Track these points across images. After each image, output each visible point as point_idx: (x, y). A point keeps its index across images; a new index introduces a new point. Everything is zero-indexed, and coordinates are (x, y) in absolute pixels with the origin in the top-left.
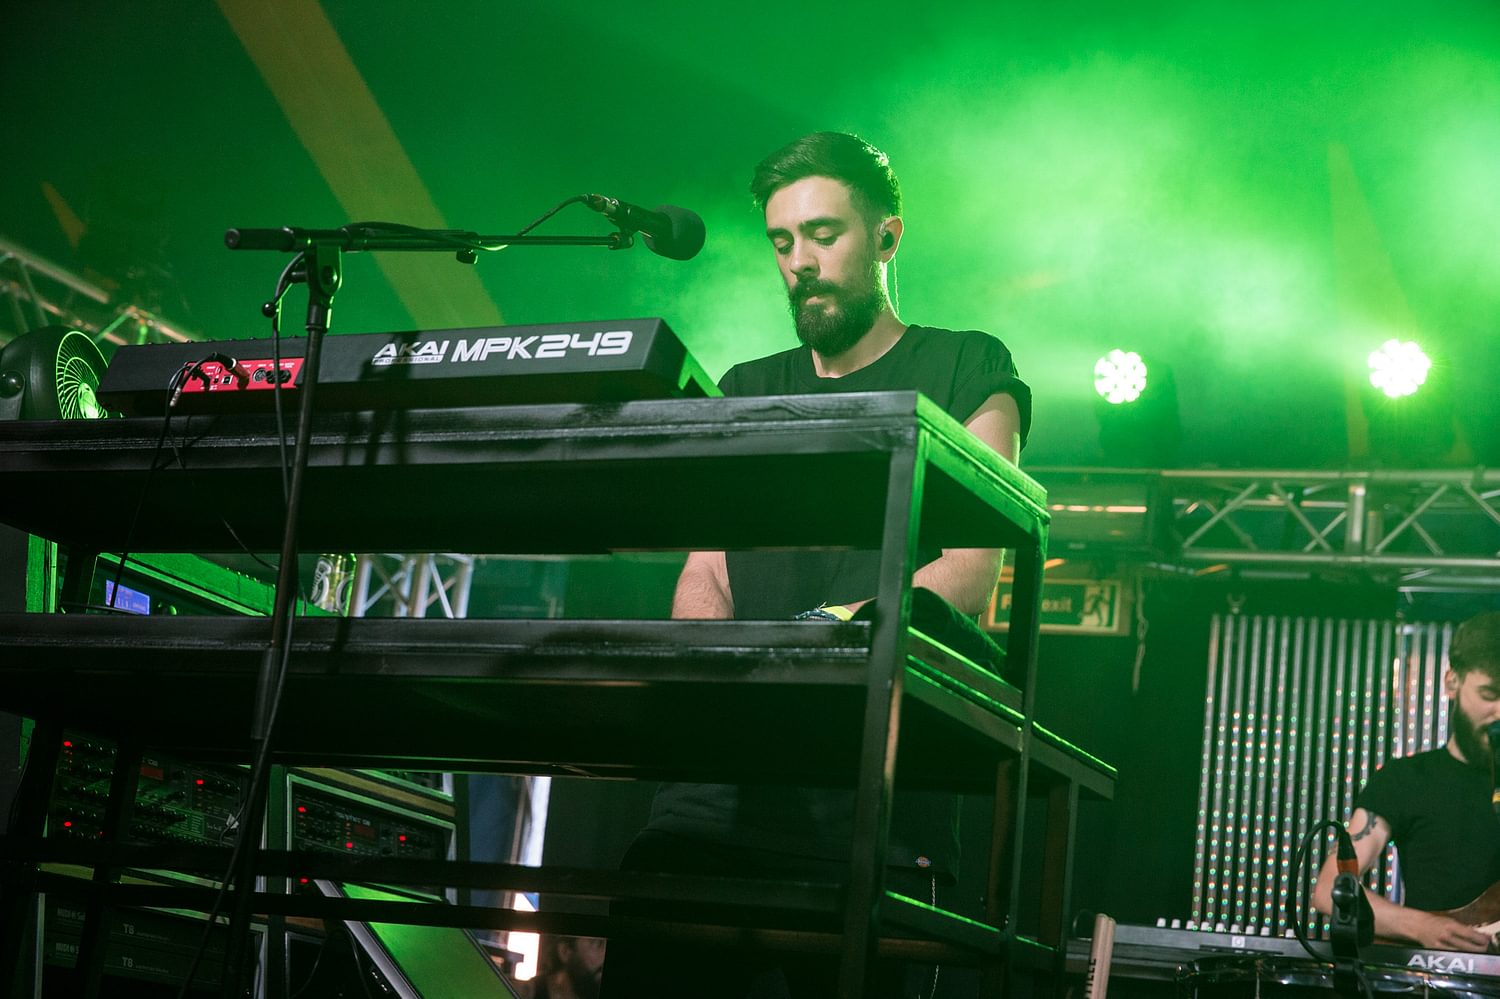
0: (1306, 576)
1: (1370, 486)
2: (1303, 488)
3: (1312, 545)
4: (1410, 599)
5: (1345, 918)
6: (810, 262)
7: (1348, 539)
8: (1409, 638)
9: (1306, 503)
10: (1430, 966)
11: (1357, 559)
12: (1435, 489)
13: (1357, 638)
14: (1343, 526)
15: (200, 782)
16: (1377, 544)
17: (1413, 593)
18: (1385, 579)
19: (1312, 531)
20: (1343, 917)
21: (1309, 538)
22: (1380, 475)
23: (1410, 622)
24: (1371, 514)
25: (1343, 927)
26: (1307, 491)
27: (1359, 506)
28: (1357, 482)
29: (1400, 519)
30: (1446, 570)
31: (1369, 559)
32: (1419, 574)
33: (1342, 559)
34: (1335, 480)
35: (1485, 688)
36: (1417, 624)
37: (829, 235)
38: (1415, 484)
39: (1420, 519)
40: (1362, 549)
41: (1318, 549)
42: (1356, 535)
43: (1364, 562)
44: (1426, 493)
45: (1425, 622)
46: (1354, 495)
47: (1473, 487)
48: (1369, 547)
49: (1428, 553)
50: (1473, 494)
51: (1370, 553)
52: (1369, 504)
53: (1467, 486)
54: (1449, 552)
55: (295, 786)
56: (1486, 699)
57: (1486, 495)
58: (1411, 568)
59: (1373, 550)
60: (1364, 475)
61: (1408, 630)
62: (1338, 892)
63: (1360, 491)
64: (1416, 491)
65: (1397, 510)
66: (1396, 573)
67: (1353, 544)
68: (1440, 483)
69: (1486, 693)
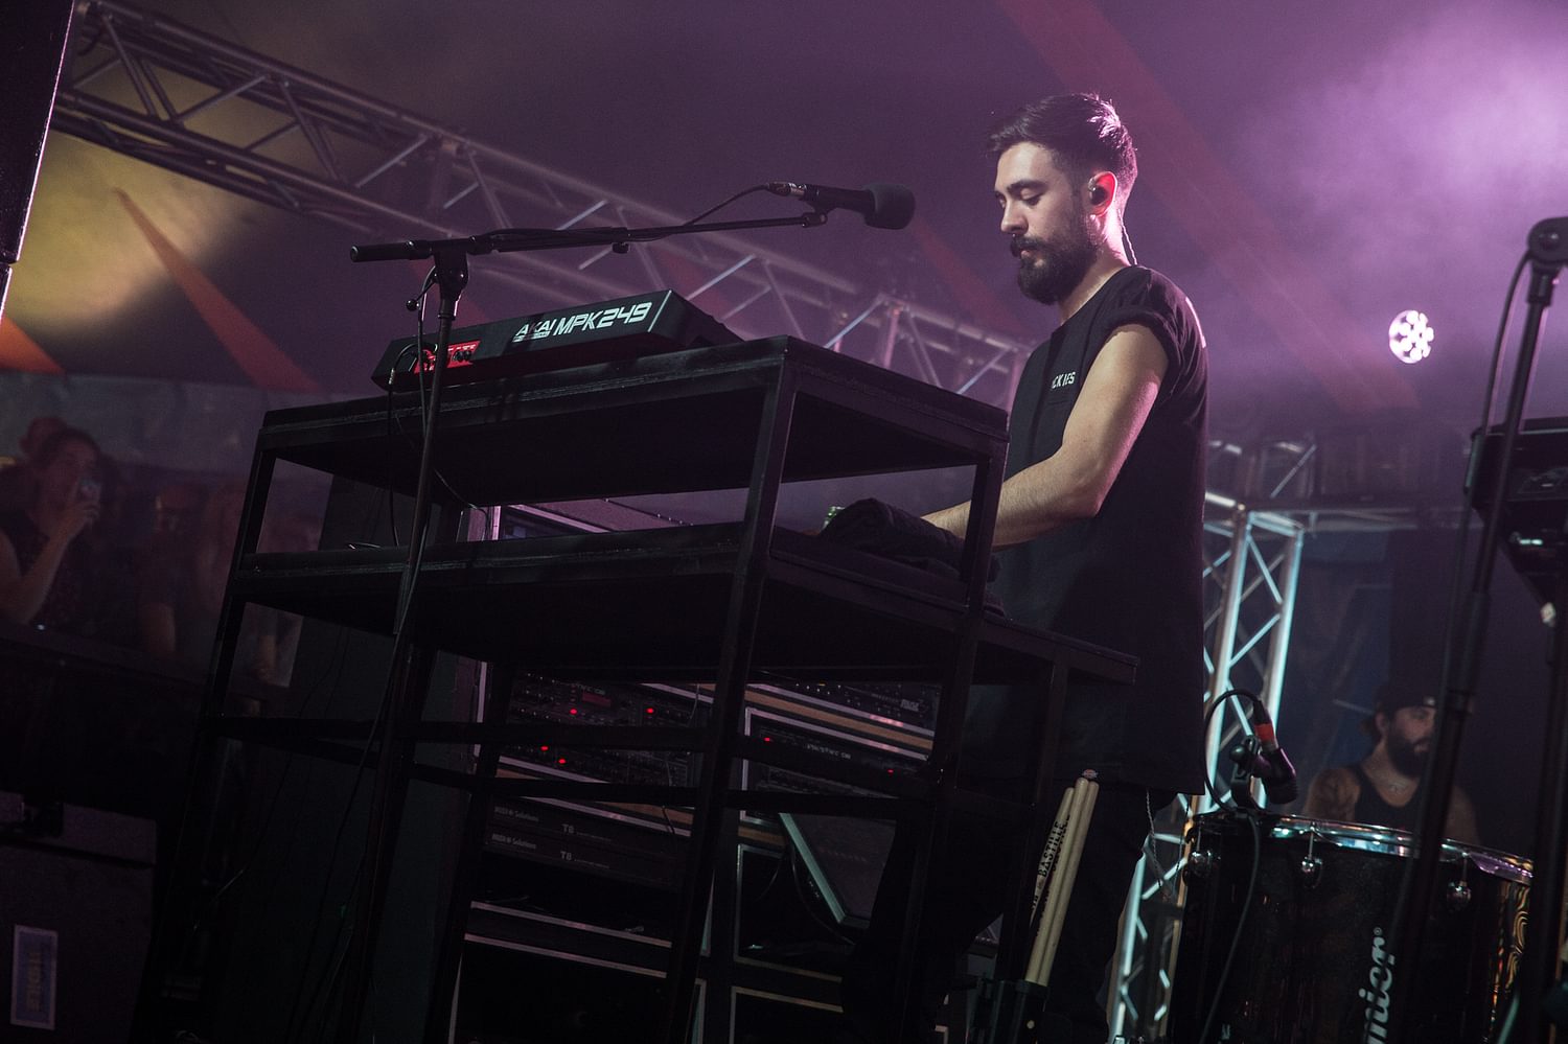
6: (1017, 222)
15: (650, 711)
37: (1033, 196)
55: (754, 718)
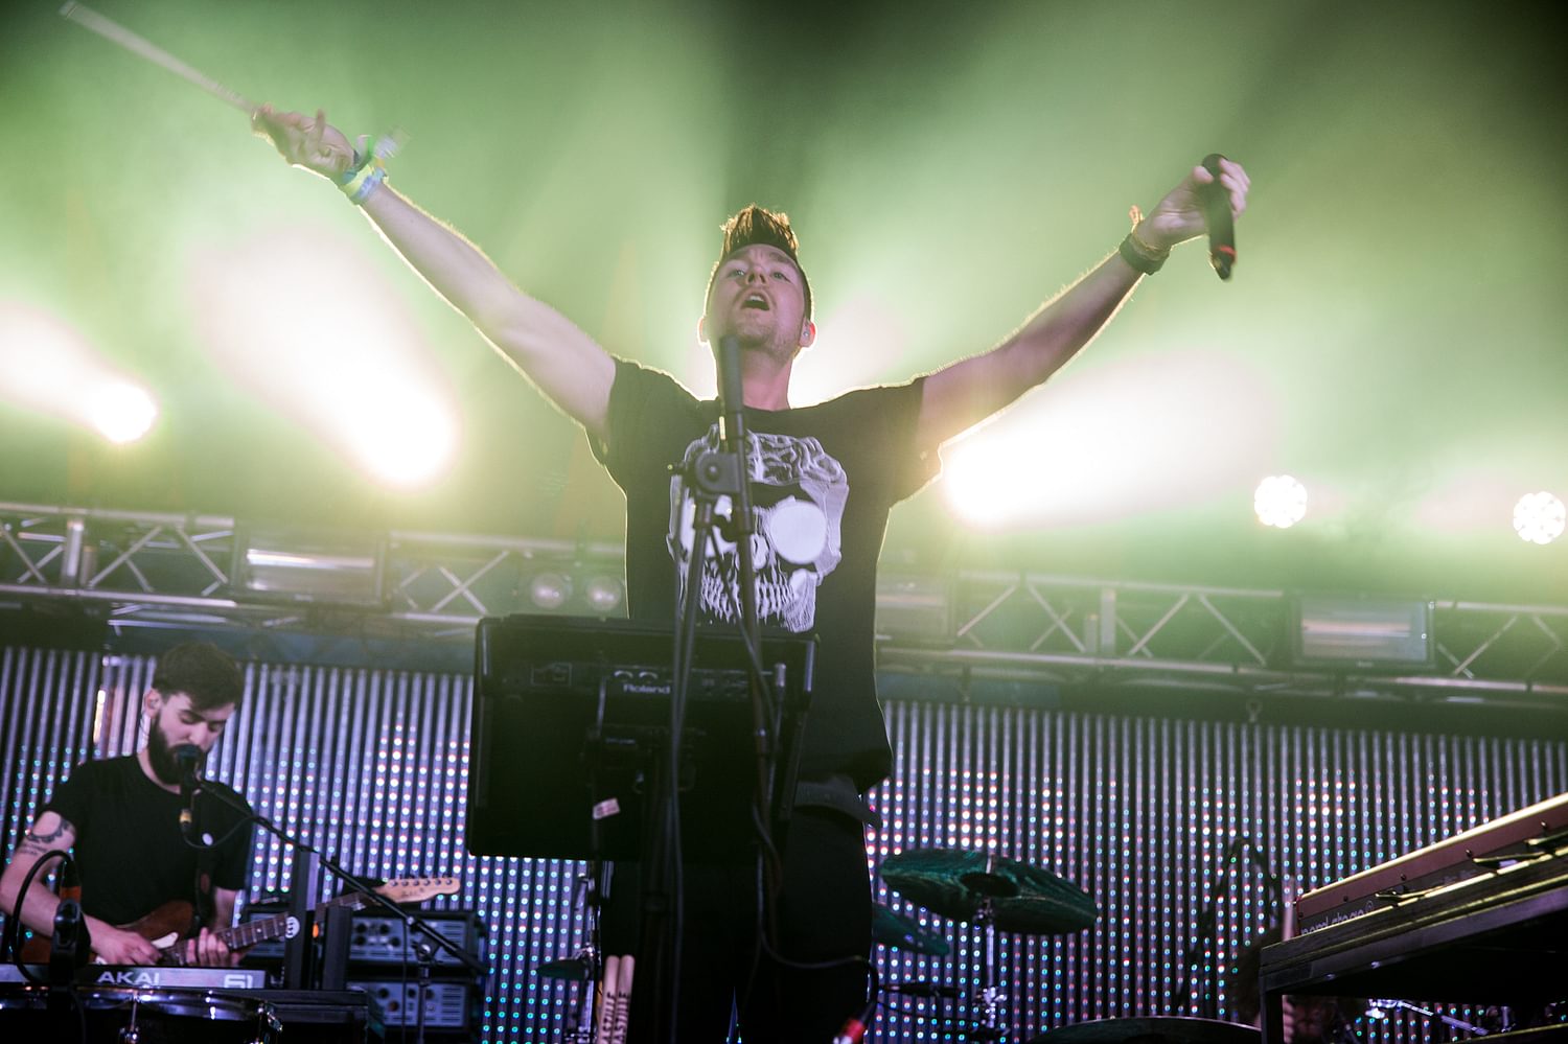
0: (18, 606)
1: (88, 522)
2: (22, 520)
3: (27, 575)
4: (118, 631)
5: (64, 942)
7: (63, 572)
8: (116, 669)
9: (23, 535)
10: (119, 981)
11: (70, 592)
12: (150, 529)
13: (65, 669)
14: (59, 561)
16: (91, 577)
17: (122, 627)
18: (96, 612)
19: (29, 563)
20: (63, 941)
21: (25, 568)
22: (99, 513)
23: (117, 654)
24: (88, 549)
25: (63, 951)
26: (25, 524)
27: (76, 542)
28: (75, 517)
29: (116, 556)
30: (156, 606)
31: (82, 593)
32: (129, 609)
33: (57, 592)
34: (55, 515)
35: (186, 711)
36: (124, 656)
38: (132, 524)
39: (134, 558)
40: (76, 583)
41: (33, 581)
42: (71, 569)
43: (78, 596)
44: (141, 533)
45: (132, 655)
46: (72, 530)
47: (185, 531)
48: (83, 581)
49: (138, 588)
50: (185, 537)
51: (84, 588)
52: (87, 539)
53: (180, 529)
54: (160, 589)
56: (185, 722)
57: (196, 538)
58: (122, 603)
59: (87, 583)
60: (83, 511)
61: (115, 661)
62: (60, 919)
63: (78, 527)
64: (132, 530)
65: (112, 547)
66: (106, 607)
67: (68, 578)
68: (155, 524)
69: (186, 717)
